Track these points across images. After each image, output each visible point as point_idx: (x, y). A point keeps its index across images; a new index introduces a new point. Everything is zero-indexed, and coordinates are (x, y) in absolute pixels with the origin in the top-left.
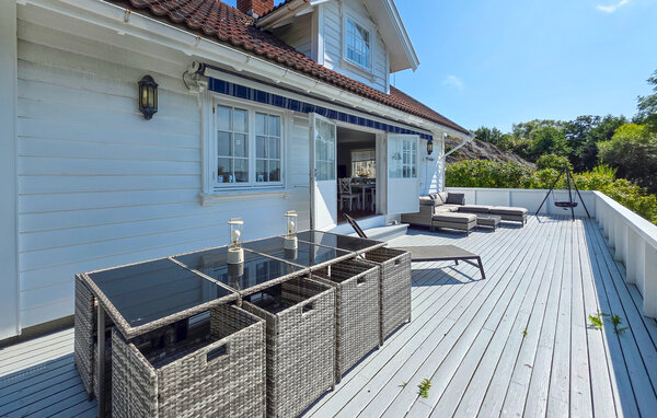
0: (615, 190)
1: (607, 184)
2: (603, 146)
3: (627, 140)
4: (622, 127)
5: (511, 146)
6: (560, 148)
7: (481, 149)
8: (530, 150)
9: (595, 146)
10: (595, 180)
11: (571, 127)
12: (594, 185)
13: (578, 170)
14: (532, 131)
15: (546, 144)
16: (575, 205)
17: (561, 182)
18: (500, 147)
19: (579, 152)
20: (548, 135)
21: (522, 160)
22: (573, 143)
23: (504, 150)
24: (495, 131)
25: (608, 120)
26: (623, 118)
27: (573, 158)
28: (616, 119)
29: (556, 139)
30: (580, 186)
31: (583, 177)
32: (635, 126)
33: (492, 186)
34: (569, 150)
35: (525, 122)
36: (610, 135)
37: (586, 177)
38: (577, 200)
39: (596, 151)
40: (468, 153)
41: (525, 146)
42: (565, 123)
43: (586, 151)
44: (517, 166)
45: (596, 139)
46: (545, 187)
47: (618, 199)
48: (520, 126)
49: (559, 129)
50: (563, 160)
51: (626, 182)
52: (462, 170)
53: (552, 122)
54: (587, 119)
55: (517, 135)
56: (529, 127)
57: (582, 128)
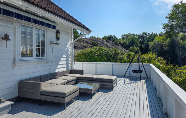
0: (157, 63)
1: (154, 60)
2: (151, 44)
3: (158, 42)
4: (156, 37)
5: (120, 43)
6: (137, 45)
7: (108, 44)
8: (127, 45)
9: (148, 44)
10: (150, 58)
11: (141, 37)
12: (149, 61)
13: (143, 53)
14: (128, 38)
15: (132, 43)
16: (141, 72)
17: (136, 59)
18: (115, 43)
19: (143, 46)
20: (133, 39)
21: (124, 49)
22: (141, 43)
23: (117, 45)
24: (114, 36)
25: (152, 34)
26: (156, 34)
27: (141, 49)
28: (154, 34)
29: (136, 41)
30: (143, 61)
31: (145, 56)
32: (160, 37)
33: (105, 61)
34: (140, 45)
35: (126, 34)
36: (153, 40)
37: (146, 56)
38: (142, 69)
39: (148, 46)
40: (102, 45)
41: (125, 43)
42: (138, 35)
43: (145, 46)
44: (117, 50)
45: (148, 41)
46: (128, 62)
47: (158, 67)
48: (124, 35)
49: (137, 37)
50: (138, 49)
51: (162, 59)
52: (91, 52)
53: (135, 34)
54: (145, 34)
55: (123, 39)
56: (127, 36)
57: (144, 37)
